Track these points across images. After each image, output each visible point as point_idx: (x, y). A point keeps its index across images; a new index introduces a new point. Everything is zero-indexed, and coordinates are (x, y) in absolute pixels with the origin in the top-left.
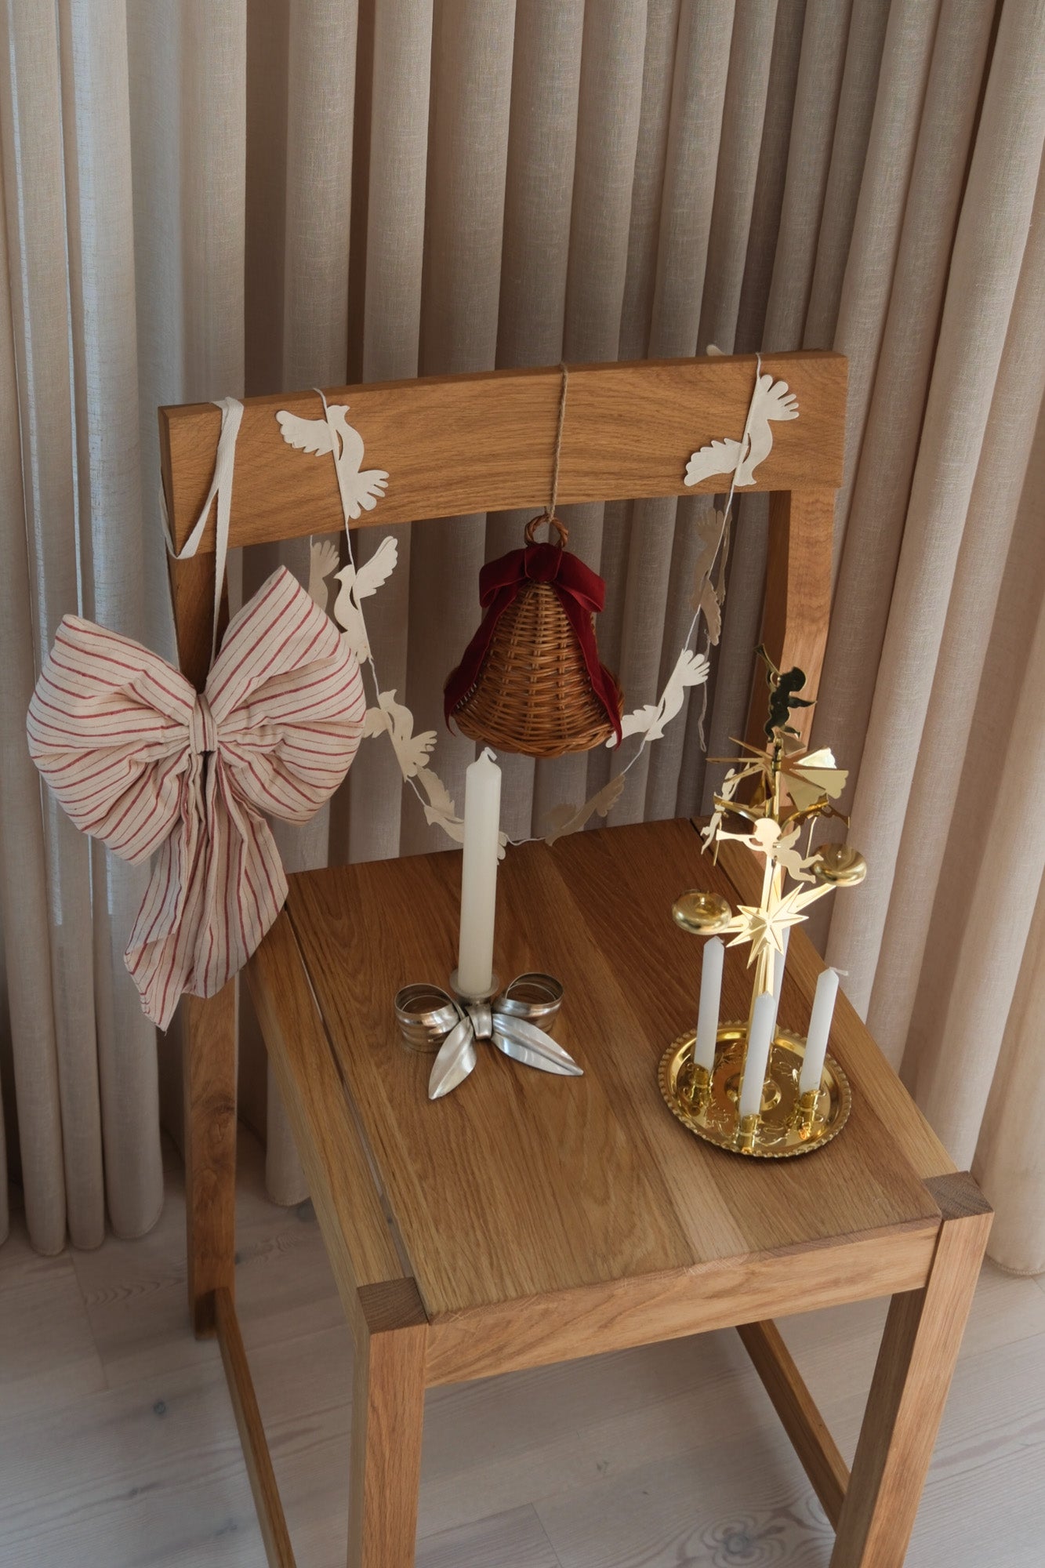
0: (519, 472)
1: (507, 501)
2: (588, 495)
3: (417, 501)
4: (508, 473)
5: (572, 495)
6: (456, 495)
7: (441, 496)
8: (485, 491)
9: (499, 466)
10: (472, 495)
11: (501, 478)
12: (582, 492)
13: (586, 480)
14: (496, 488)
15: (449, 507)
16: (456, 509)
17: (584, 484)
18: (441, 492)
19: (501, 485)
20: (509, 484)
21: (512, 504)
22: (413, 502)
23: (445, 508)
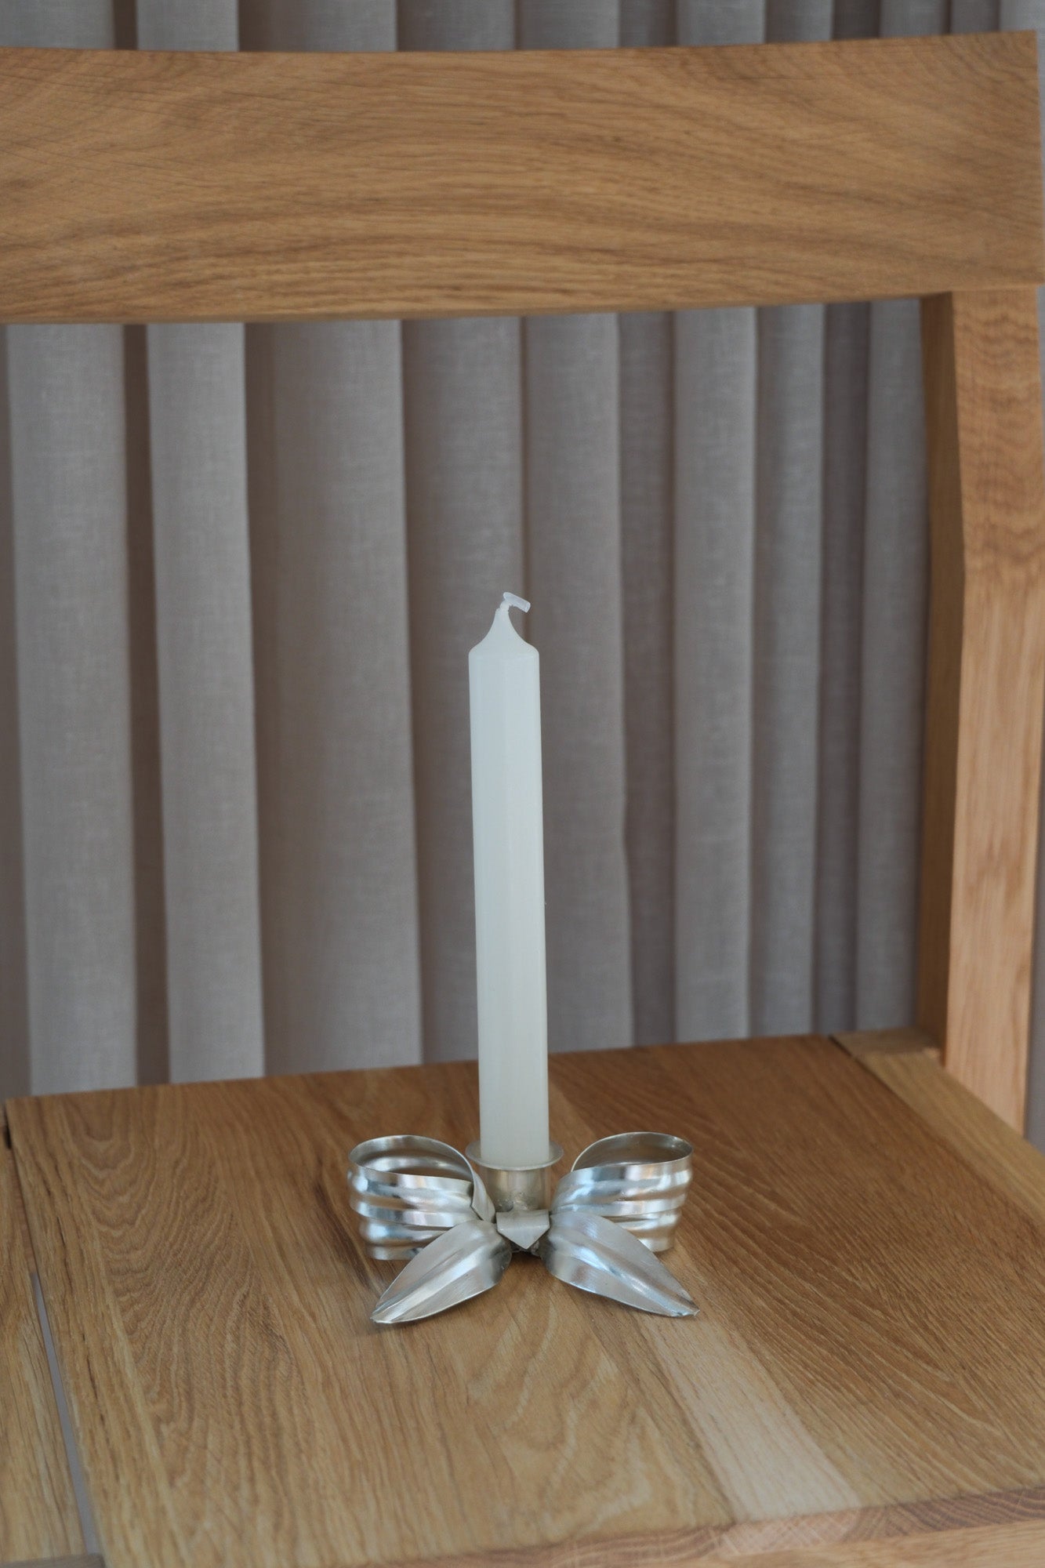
0: (429, 238)
1: (408, 293)
2: (564, 292)
3: (230, 277)
4: (408, 239)
5: (534, 290)
6: (307, 272)
7: (277, 272)
8: (365, 270)
9: (387, 223)
10: (338, 275)
11: (393, 247)
12: (554, 286)
13: (558, 261)
14: (385, 266)
15: (297, 294)
16: (310, 300)
17: (554, 269)
18: (276, 263)
19: (394, 260)
20: (408, 260)
21: (417, 300)
22: (222, 277)
23: (286, 295)
